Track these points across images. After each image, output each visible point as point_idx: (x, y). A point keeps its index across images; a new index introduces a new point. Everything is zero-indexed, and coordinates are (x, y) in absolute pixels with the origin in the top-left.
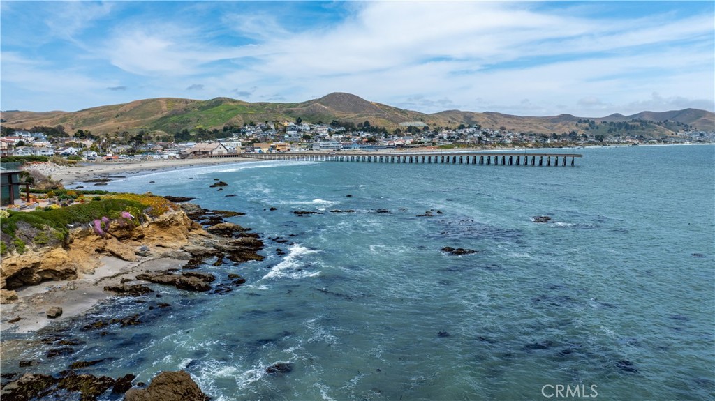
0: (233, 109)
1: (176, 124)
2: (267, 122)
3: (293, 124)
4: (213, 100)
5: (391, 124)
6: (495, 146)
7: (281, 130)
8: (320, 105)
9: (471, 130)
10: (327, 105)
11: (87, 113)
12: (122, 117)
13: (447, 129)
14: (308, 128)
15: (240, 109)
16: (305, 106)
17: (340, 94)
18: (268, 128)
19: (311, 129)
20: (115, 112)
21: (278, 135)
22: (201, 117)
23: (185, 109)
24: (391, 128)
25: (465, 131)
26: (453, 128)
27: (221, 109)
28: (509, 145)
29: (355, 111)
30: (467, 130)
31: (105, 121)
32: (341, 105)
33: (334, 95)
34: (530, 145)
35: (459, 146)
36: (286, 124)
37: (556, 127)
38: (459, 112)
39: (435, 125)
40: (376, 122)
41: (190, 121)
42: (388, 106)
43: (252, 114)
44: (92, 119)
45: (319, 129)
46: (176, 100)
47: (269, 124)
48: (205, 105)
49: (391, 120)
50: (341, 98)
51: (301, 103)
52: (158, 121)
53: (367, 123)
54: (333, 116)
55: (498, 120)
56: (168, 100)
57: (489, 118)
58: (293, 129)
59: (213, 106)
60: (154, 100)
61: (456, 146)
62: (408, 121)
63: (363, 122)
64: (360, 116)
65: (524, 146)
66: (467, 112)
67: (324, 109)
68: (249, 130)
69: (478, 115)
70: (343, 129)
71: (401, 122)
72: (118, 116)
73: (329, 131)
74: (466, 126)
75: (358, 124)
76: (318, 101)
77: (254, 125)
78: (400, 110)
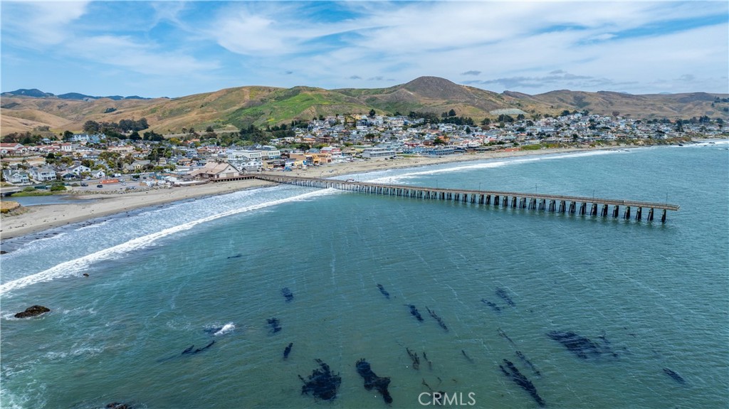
0: (309, 100)
1: (248, 117)
2: (337, 115)
3: (364, 117)
4: (292, 89)
5: (481, 112)
6: (593, 146)
7: (350, 124)
8: (405, 90)
9: (576, 116)
10: (413, 90)
11: (176, 102)
12: (206, 107)
13: (547, 116)
14: (381, 122)
15: (316, 99)
16: (390, 92)
17: (428, 77)
18: (338, 123)
19: (385, 123)
20: (200, 102)
21: (344, 131)
22: (274, 109)
23: (262, 100)
24: (478, 117)
25: (569, 118)
26: (554, 115)
27: (297, 99)
28: (613, 143)
29: (443, 96)
30: (572, 116)
31: (189, 111)
32: (428, 91)
33: (421, 79)
34: (640, 143)
35: (547, 146)
36: (358, 117)
37: (685, 108)
38: (568, 92)
39: (533, 112)
40: (463, 111)
41: (263, 114)
42: (482, 90)
43: (326, 105)
44: (178, 110)
45: (394, 122)
46: (259, 89)
47: (339, 117)
48: (282, 95)
49: (482, 108)
50: (430, 83)
51: (387, 89)
52: (234, 113)
53: (452, 113)
54: (418, 103)
55: (613, 101)
56: (252, 88)
57: (603, 98)
58: (364, 123)
59: (290, 96)
60: (238, 89)
61: (544, 145)
62: (502, 108)
63: (448, 111)
64: (448, 103)
65: (632, 144)
66: (579, 92)
67: (409, 95)
68: (317, 125)
69: (590, 95)
70: (422, 120)
71: (493, 109)
72: (202, 106)
73: (405, 124)
74: (571, 111)
75: (441, 113)
76: (405, 86)
77: (324, 120)
78: (496, 94)
